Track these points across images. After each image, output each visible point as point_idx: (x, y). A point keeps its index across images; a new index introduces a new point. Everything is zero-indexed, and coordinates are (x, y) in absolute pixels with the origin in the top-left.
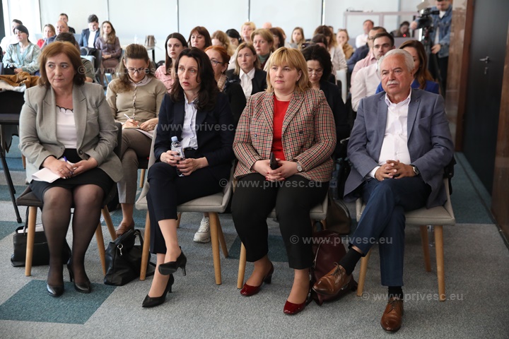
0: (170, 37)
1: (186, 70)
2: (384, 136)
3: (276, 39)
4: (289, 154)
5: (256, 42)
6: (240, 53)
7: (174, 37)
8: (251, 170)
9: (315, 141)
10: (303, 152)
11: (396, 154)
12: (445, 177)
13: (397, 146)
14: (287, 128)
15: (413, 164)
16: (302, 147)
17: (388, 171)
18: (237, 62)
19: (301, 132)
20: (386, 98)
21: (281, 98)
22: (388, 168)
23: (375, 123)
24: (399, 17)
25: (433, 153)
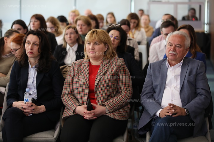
0: (14, 23)
1: (31, 43)
2: (165, 88)
3: (93, 23)
4: (100, 101)
5: (79, 25)
6: (67, 32)
7: (17, 23)
8: (73, 112)
9: (118, 92)
10: (109, 99)
11: (172, 100)
12: (206, 116)
13: (173, 95)
14: (98, 83)
15: (185, 107)
16: (109, 96)
17: (169, 111)
18: (64, 39)
19: (108, 86)
20: (167, 63)
21: (94, 63)
22: (168, 108)
23: (159, 80)
24: (190, 6)
25: (197, 100)
